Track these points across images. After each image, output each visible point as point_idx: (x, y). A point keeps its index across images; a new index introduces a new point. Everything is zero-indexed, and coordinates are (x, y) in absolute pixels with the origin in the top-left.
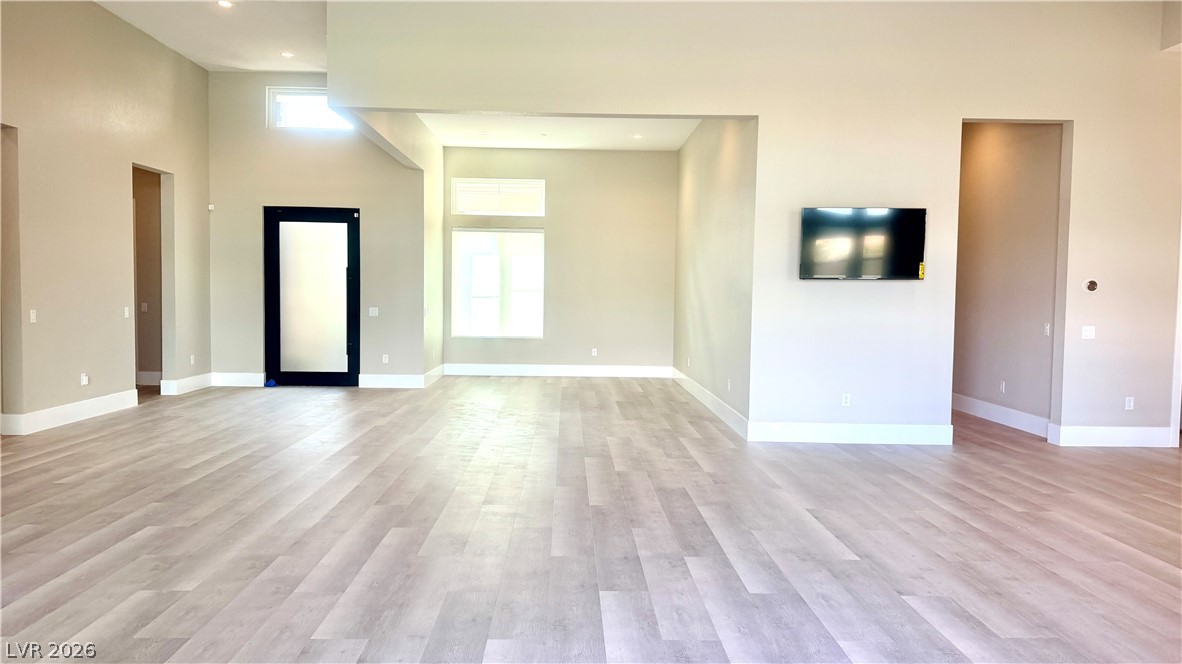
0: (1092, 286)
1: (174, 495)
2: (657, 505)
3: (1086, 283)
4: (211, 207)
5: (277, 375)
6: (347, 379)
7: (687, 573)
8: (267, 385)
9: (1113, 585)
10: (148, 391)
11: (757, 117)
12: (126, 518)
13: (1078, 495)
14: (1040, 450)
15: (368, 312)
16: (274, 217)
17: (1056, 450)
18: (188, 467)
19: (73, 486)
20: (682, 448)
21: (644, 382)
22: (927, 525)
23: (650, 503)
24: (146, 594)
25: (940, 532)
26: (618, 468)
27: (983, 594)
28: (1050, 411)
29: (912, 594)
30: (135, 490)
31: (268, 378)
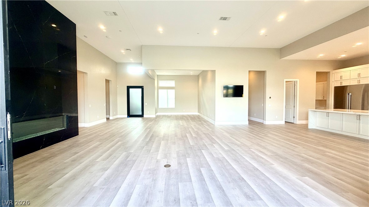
0: (270, 98)
1: (121, 136)
2: (204, 136)
3: (269, 97)
4: (118, 86)
5: (129, 115)
6: (142, 116)
7: (214, 147)
8: (128, 117)
9: (282, 146)
10: (108, 119)
11: (215, 70)
12: (115, 140)
13: (271, 132)
14: (262, 125)
15: (145, 104)
16: (129, 88)
17: (265, 125)
18: (121, 131)
19: (102, 135)
20: (204, 126)
21: (193, 115)
22: (250, 138)
23: (203, 136)
24: (126, 153)
25: (252, 139)
26: (195, 130)
27: (263, 148)
28: (264, 119)
29: (251, 148)
30: (114, 136)
31: (128, 116)
